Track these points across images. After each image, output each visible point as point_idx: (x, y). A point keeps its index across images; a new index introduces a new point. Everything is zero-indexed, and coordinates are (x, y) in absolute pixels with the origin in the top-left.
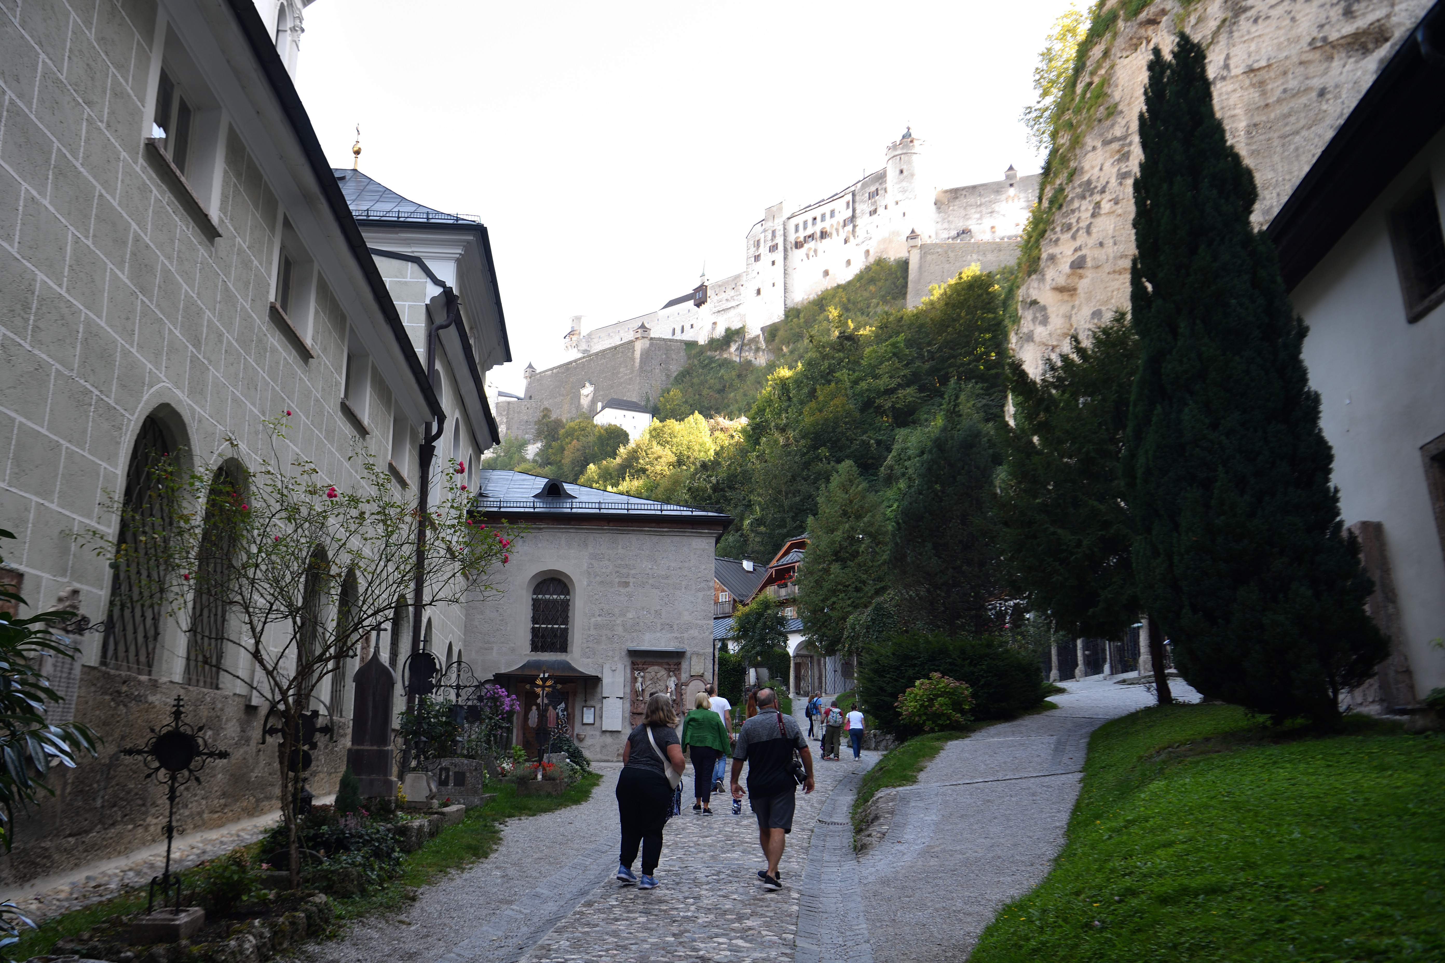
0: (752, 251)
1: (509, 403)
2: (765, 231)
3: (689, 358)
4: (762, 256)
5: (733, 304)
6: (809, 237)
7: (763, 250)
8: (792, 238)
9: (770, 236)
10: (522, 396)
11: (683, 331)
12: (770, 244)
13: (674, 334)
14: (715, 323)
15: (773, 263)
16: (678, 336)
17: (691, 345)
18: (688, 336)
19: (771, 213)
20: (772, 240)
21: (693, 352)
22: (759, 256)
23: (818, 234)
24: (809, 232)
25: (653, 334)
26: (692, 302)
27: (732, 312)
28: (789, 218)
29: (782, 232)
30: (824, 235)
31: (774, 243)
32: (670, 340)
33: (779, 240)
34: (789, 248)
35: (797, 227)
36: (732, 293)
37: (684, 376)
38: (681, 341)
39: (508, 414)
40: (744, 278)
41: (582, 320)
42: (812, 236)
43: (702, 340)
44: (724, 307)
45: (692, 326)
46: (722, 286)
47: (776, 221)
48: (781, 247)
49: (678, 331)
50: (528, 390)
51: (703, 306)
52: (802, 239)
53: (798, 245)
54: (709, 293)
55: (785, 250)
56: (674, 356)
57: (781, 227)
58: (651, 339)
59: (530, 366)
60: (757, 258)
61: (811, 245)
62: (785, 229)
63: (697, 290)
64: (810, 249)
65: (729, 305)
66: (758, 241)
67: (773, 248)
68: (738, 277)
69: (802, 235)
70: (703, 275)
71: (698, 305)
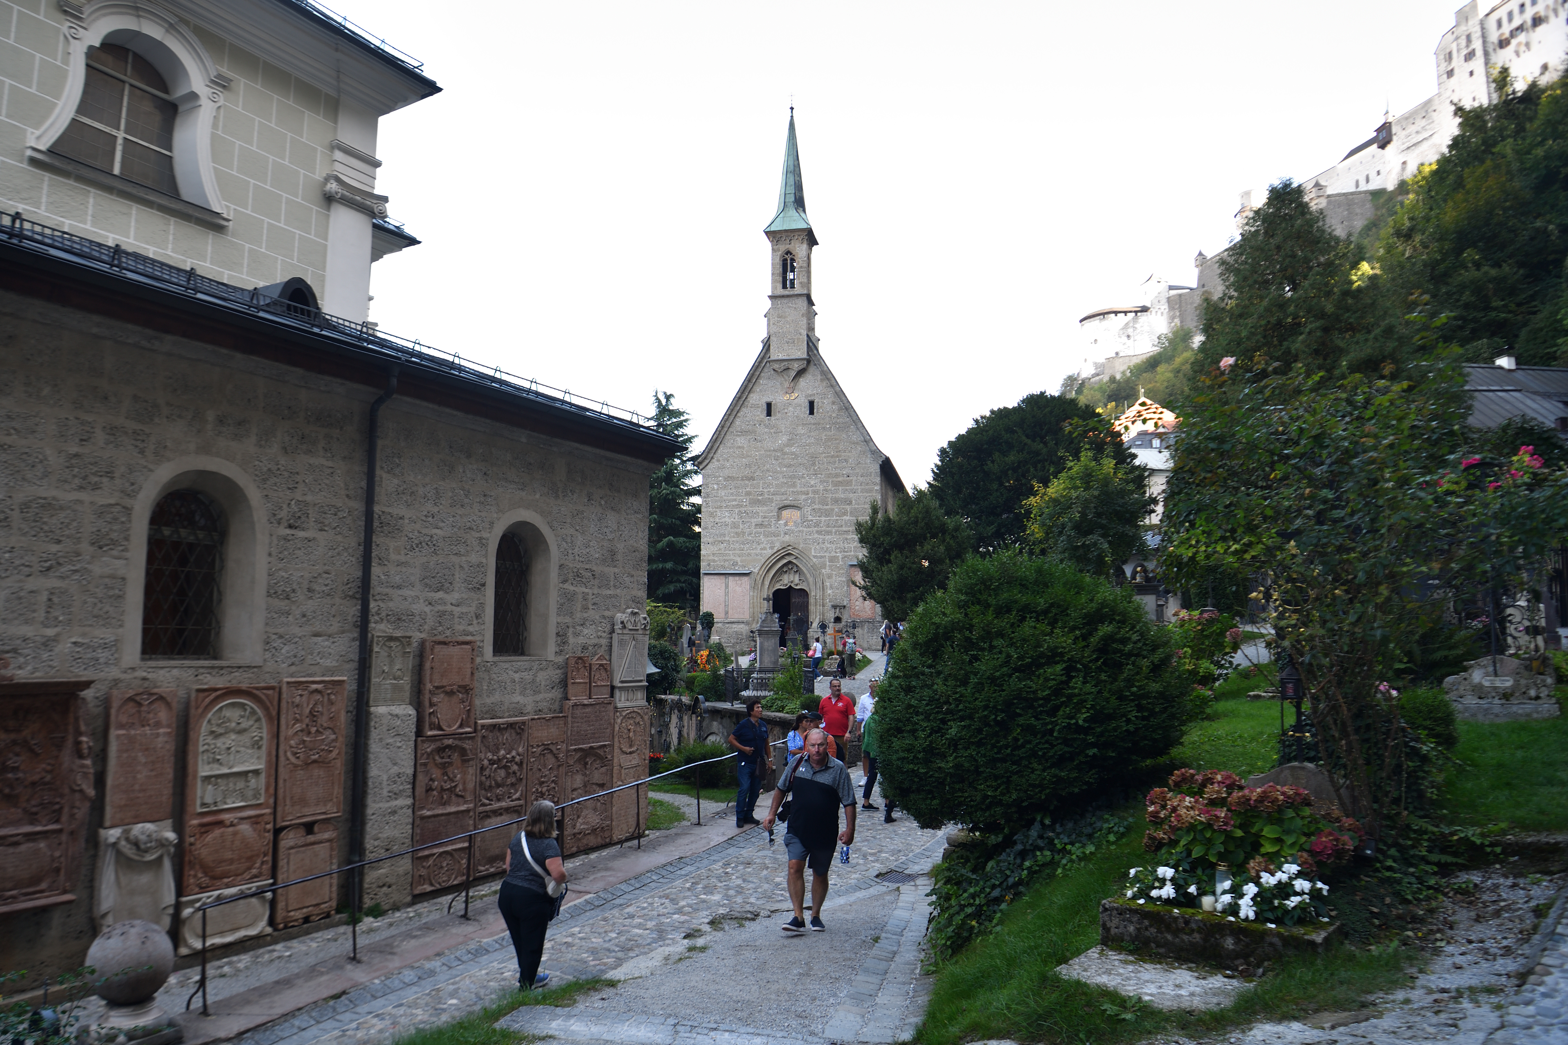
0: (1444, 67)
1: (1180, 295)
2: (1457, 38)
3: (1377, 209)
4: (1456, 71)
5: (1425, 135)
6: (1517, 29)
7: (1458, 62)
8: (1494, 36)
9: (1463, 41)
10: (1194, 285)
11: (1368, 181)
12: (1465, 52)
13: (1357, 186)
14: (1404, 163)
15: (1471, 73)
16: (1363, 187)
17: (1377, 194)
18: (1374, 185)
19: (1463, 16)
20: (1467, 46)
21: (1382, 200)
22: (1452, 70)
23: (1529, 22)
24: (1517, 22)
25: (1330, 191)
26: (1375, 146)
27: (1425, 146)
28: (1487, 15)
29: (1479, 34)
30: (1537, 21)
31: (1470, 49)
32: (1352, 194)
33: (1477, 45)
34: (1491, 50)
35: (1499, 24)
36: (1423, 122)
37: (1370, 229)
38: (1366, 192)
39: (1180, 307)
40: (1436, 102)
41: (1252, 194)
42: (1521, 28)
43: (1391, 186)
44: (1415, 141)
45: (1378, 173)
46: (1409, 118)
47: (1470, 23)
48: (1479, 53)
49: (1362, 183)
50: (1200, 278)
51: (1389, 147)
52: (1507, 35)
53: (1503, 43)
54: (1394, 130)
55: (1486, 54)
56: (1358, 211)
57: (1478, 28)
58: (1329, 196)
59: (1200, 254)
60: (1450, 74)
61: (1522, 37)
62: (1483, 28)
63: (1378, 131)
64: (1519, 44)
65: (1420, 137)
66: (1450, 53)
67: (1470, 56)
68: (1429, 102)
69: (1506, 29)
70: (1387, 113)
71: (1383, 147)
